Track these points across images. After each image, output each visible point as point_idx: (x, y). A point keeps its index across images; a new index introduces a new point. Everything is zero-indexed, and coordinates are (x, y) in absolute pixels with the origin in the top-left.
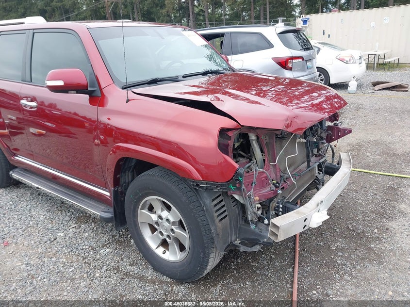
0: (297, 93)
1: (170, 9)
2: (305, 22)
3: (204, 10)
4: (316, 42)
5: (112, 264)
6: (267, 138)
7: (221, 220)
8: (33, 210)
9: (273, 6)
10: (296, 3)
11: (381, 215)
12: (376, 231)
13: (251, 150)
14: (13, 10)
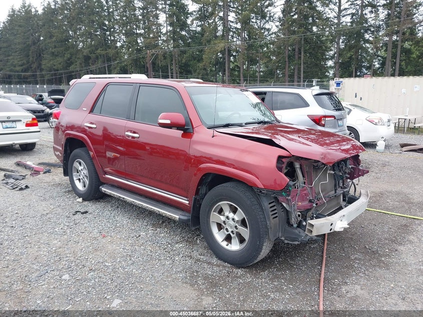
0: (328, 142)
1: (207, 63)
2: (338, 84)
3: (239, 65)
4: (348, 103)
5: (186, 253)
6: (307, 168)
7: (274, 218)
8: (116, 217)
9: (307, 67)
10: (331, 65)
11: (393, 241)
12: (387, 250)
13: (296, 175)
14: (60, 55)
